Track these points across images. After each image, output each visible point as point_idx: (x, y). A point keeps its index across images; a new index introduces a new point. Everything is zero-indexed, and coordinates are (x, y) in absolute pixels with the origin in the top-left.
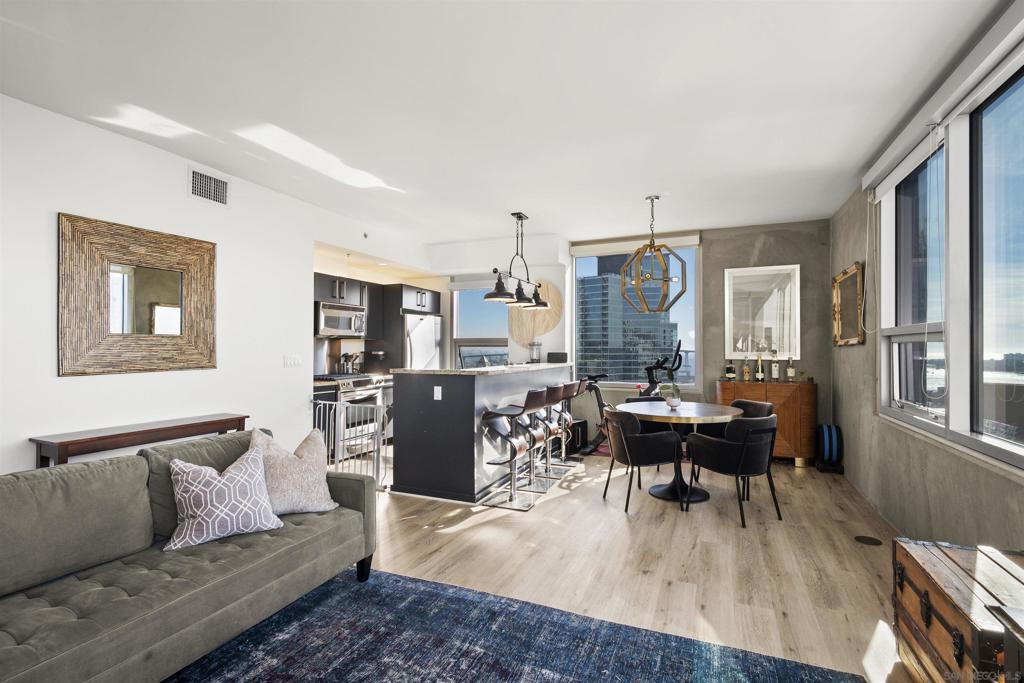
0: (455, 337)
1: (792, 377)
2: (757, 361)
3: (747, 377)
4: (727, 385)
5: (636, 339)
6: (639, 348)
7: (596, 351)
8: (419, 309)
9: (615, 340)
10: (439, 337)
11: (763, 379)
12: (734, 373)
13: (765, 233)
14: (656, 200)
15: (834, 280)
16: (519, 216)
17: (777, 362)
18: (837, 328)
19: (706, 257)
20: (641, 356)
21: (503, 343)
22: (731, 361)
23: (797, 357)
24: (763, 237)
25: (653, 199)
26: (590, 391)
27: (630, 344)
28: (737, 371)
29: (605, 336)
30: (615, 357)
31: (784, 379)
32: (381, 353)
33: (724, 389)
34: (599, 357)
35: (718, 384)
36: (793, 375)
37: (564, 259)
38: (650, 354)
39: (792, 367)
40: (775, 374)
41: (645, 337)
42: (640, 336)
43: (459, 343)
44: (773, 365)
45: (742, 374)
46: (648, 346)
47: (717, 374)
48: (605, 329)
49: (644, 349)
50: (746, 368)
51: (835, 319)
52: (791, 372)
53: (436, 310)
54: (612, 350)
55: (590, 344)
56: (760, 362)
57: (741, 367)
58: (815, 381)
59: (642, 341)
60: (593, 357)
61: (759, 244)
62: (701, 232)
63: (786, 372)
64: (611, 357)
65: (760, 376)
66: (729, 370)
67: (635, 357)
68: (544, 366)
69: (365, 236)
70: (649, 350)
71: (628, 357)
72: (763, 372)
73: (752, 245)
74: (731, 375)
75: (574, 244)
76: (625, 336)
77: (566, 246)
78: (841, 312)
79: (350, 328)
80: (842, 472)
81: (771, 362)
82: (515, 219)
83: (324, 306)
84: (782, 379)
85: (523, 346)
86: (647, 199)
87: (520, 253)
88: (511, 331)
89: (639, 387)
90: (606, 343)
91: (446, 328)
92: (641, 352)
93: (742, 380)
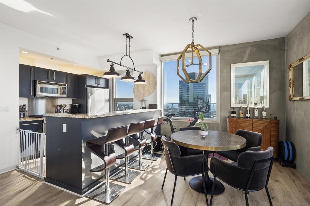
0: (114, 97)
1: (265, 116)
2: (247, 108)
3: (242, 116)
4: (232, 120)
5: (198, 100)
6: (199, 102)
7: (185, 103)
8: (96, 85)
9: (191, 100)
10: (108, 98)
11: (250, 117)
12: (235, 114)
13: (251, 46)
14: (195, 20)
15: (290, 66)
16: (128, 36)
17: (257, 109)
18: (291, 91)
19: (222, 59)
20: (199, 105)
21: (131, 100)
22: (234, 108)
23: (268, 107)
24: (250, 48)
25: (193, 19)
26: (167, 122)
27: (196, 101)
28: (237, 113)
29: (188, 99)
30: (191, 105)
31: (261, 117)
32: (77, 104)
33: (230, 122)
34: (186, 105)
35: (227, 119)
36: (265, 115)
37: (156, 61)
38: (202, 104)
39: (265, 111)
40: (256, 115)
41: (200, 99)
42: (199, 99)
43: (116, 100)
44: (255, 110)
45: (239, 114)
46: (201, 102)
47: (227, 115)
48: (188, 96)
49: (200, 103)
50: (241, 111)
51: (290, 87)
52: (264, 114)
53: (107, 86)
54: (190, 103)
55: (183, 101)
56: (248, 109)
57: (239, 111)
58: (278, 118)
59: (200, 100)
60: (184, 105)
61: (248, 51)
62: (219, 47)
63: (261, 114)
64: (190, 105)
65: (248, 115)
66: (233, 113)
67: (197, 105)
68: (147, 110)
69: (58, 49)
70: (202, 103)
71: (196, 105)
72: (250, 113)
73: (245, 52)
74: (234, 115)
75: (162, 56)
76: (194, 99)
77: (158, 57)
78: (294, 83)
79: (58, 93)
80: (295, 167)
81: (254, 109)
82: (125, 37)
83: (39, 83)
84: (259, 117)
85: (139, 101)
86: (190, 20)
87: (128, 54)
88: (135, 95)
89: (189, 120)
90: (188, 101)
91: (111, 94)
92: (199, 104)
93: (239, 118)
